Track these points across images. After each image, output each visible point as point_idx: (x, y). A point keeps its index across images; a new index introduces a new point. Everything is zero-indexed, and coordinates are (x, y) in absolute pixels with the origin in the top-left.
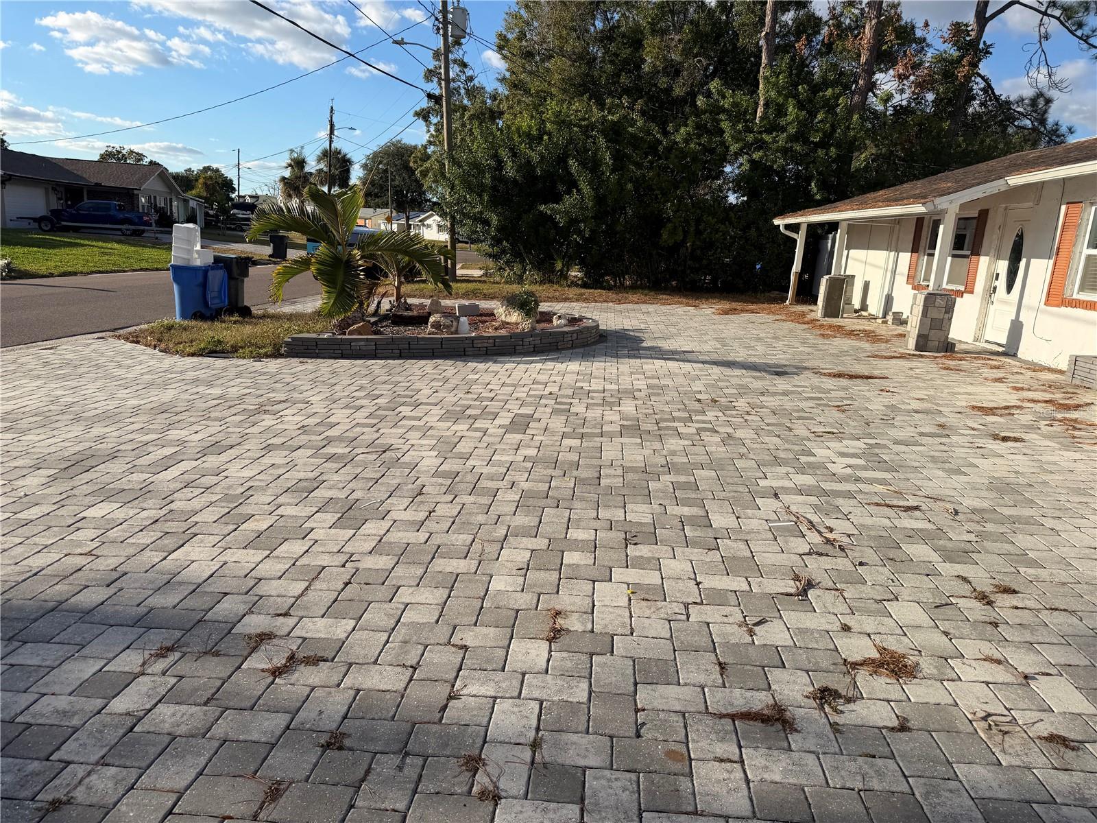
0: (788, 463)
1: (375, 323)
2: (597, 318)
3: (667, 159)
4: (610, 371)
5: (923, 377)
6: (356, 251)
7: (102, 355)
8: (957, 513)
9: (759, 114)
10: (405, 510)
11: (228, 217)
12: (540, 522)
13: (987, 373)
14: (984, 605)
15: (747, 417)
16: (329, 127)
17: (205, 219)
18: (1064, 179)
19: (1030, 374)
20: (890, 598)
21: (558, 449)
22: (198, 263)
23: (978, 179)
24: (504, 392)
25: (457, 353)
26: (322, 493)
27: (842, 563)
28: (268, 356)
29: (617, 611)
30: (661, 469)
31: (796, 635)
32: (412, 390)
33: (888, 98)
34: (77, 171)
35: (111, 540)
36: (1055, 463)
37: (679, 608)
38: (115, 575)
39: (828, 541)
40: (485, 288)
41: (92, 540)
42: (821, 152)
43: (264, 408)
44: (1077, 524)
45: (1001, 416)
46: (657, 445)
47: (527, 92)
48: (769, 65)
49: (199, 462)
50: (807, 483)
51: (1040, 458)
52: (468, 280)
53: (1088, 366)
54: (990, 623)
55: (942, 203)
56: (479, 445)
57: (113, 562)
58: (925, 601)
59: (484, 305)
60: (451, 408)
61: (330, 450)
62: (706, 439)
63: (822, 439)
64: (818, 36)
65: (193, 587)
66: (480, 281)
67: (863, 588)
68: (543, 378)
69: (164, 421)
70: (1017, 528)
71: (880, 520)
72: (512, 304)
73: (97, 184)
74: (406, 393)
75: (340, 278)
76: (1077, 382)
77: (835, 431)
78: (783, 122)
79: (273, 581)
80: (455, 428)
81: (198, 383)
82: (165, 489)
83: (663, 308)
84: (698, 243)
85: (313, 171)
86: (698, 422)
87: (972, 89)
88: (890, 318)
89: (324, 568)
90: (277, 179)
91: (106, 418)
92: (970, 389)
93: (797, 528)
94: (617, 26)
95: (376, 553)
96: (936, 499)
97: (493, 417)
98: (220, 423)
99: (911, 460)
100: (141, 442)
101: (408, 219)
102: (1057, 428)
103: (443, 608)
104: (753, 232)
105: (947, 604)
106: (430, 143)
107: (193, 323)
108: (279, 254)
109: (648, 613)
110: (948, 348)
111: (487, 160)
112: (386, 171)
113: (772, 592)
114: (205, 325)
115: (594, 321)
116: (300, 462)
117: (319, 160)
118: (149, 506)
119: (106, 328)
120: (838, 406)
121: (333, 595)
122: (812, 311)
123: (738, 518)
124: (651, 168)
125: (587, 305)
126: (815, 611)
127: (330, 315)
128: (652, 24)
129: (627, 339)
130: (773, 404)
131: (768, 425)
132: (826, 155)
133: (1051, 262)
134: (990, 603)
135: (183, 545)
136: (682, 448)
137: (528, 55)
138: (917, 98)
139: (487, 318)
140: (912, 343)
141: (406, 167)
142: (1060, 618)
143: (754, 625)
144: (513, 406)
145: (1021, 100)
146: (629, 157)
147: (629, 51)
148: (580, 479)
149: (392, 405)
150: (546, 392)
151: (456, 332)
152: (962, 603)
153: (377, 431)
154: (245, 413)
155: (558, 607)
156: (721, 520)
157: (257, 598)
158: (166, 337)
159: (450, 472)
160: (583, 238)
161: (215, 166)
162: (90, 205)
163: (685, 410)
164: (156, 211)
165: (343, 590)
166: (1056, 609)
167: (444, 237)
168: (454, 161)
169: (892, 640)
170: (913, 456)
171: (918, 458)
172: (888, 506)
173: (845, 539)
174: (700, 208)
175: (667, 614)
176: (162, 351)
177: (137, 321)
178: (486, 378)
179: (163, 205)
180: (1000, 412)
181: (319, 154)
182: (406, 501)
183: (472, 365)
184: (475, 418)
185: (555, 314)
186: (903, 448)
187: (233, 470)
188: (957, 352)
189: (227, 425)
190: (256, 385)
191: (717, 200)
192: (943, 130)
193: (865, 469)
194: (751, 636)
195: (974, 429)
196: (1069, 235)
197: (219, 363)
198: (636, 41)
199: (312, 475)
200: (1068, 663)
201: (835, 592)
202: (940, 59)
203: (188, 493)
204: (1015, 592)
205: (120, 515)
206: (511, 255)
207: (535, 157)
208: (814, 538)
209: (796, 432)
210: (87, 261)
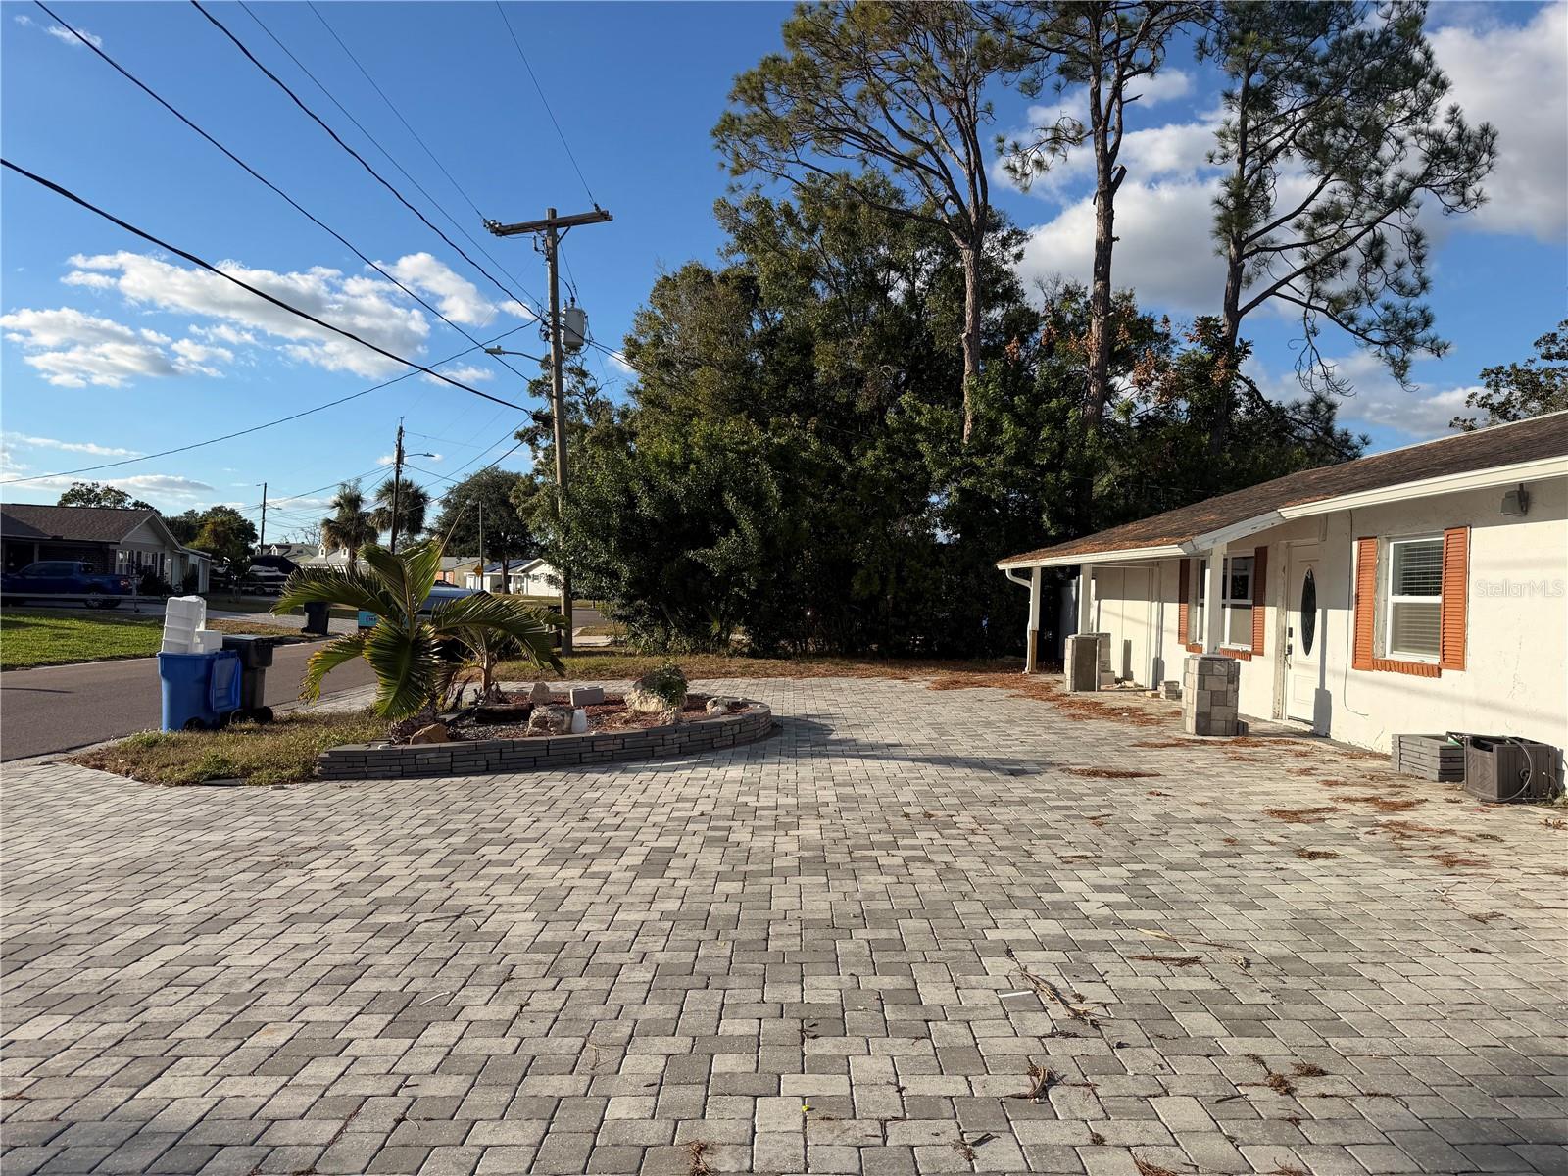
0: (1027, 904)
1: (453, 723)
2: (767, 701)
3: (853, 489)
4: (787, 777)
5: (1206, 771)
6: (428, 627)
7: (48, 789)
8: (1248, 964)
9: (967, 432)
10: (486, 1004)
11: (245, 577)
12: (681, 1012)
13: (1291, 762)
14: (1281, 1094)
15: (972, 838)
16: (396, 453)
17: (210, 580)
18: (1350, 510)
19: (1347, 761)
20: (1158, 1092)
21: (709, 898)
22: (200, 649)
23: (1247, 509)
24: (637, 816)
25: (571, 761)
26: (367, 985)
27: (1095, 1046)
28: (294, 780)
29: (786, 1139)
30: (854, 921)
31: (1030, 1154)
32: (502, 820)
33: (1129, 408)
34: (28, 520)
35: (52, 1074)
36: (1377, 887)
37: (873, 1128)
38: (57, 1127)
39: (1077, 1016)
40: (612, 663)
41: (23, 1076)
42: (1050, 477)
43: (285, 859)
44: (1405, 971)
45: (1308, 822)
46: (849, 886)
47: (667, 409)
48: (975, 371)
49: (188, 946)
50: (1051, 933)
51: (1358, 879)
52: (590, 652)
53: (1416, 748)
54: (1289, 1120)
55: (1203, 542)
56: (597, 899)
57: (53, 1107)
58: (1204, 1093)
59: (610, 687)
60: (558, 845)
61: (380, 919)
62: (916, 873)
63: (1072, 866)
64: (1035, 335)
65: (171, 1139)
66: (606, 653)
67: (1122, 1080)
68: (692, 791)
69: (139, 887)
70: (1327, 981)
71: (1146, 980)
72: (649, 687)
73: (56, 538)
74: (493, 825)
75: (405, 664)
76: (1408, 771)
77: (1089, 854)
78: (998, 440)
79: (292, 1123)
80: (562, 874)
81: (187, 826)
82: (136, 991)
83: (860, 682)
84: (901, 594)
85: (372, 510)
86: (906, 847)
87: (1233, 394)
88: (1162, 689)
89: (366, 1098)
90: (319, 523)
91: (52, 885)
92: (1268, 786)
93: (1035, 999)
94: (781, 327)
95: (442, 1072)
96: (1221, 947)
97: (618, 855)
98: (221, 886)
99: (1189, 891)
100: (102, 920)
101: (506, 569)
102: (1382, 836)
103: (538, 1150)
104: (972, 580)
105: (1233, 1097)
106: (538, 472)
107: (186, 735)
108: (317, 627)
109: (829, 1138)
110: (1238, 729)
111: (615, 496)
112: (476, 508)
113: (1000, 1094)
114: (205, 737)
115: (763, 705)
116: (336, 938)
117: (381, 495)
118: (111, 1018)
119: (54, 749)
120: (1093, 818)
121: (380, 1139)
122: (1059, 682)
123: (957, 988)
124: (832, 500)
125: (756, 681)
126: (1057, 1118)
127: (388, 717)
128: (825, 326)
129: (810, 730)
130: (1006, 817)
131: (1000, 848)
132: (1058, 479)
133: (1352, 613)
134: (1289, 1091)
135: (159, 1076)
136: (883, 888)
137: (667, 364)
138: (1167, 407)
139: (614, 707)
140: (1190, 725)
141: (504, 502)
142: (1382, 1106)
143: (974, 1144)
144: (648, 836)
145: (1296, 407)
146: (804, 488)
147: (797, 358)
148: (740, 943)
149: (473, 845)
150: (696, 813)
151: (570, 731)
152: (1253, 1093)
153: (449, 887)
154: (258, 868)
155: (703, 1139)
156: (934, 993)
157: (268, 1150)
158: (145, 757)
159: (553, 943)
160: (748, 591)
161: (229, 506)
162: (43, 566)
163: (888, 831)
164: (140, 573)
165: (393, 1130)
166: (1376, 1095)
167: (555, 592)
168: (569, 497)
169: (1159, 1153)
170: (1193, 886)
171: (1199, 888)
172: (1157, 959)
173: (1100, 1011)
174: (900, 550)
175: (857, 1138)
176: (138, 780)
177: (103, 735)
178: (610, 796)
179: (150, 563)
180: (1307, 817)
181: (380, 488)
182: (488, 992)
183: (591, 777)
184: (592, 858)
185: (710, 698)
186: (1179, 875)
187: (239, 957)
188: (1252, 735)
189: (231, 888)
190: (276, 825)
191: (922, 539)
192: (1202, 445)
193: (1128, 907)
194: (970, 1160)
195: (1272, 843)
196: (1367, 577)
197: (223, 793)
198: (804, 345)
199: (351, 958)
200: (1389, 1170)
201: (1085, 1089)
202: (1187, 360)
203: (170, 994)
204: (1323, 1073)
205: (66, 1034)
206: (650, 616)
207: (680, 492)
208: (1058, 1011)
209: (1037, 858)
210: (33, 648)
